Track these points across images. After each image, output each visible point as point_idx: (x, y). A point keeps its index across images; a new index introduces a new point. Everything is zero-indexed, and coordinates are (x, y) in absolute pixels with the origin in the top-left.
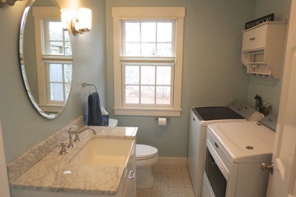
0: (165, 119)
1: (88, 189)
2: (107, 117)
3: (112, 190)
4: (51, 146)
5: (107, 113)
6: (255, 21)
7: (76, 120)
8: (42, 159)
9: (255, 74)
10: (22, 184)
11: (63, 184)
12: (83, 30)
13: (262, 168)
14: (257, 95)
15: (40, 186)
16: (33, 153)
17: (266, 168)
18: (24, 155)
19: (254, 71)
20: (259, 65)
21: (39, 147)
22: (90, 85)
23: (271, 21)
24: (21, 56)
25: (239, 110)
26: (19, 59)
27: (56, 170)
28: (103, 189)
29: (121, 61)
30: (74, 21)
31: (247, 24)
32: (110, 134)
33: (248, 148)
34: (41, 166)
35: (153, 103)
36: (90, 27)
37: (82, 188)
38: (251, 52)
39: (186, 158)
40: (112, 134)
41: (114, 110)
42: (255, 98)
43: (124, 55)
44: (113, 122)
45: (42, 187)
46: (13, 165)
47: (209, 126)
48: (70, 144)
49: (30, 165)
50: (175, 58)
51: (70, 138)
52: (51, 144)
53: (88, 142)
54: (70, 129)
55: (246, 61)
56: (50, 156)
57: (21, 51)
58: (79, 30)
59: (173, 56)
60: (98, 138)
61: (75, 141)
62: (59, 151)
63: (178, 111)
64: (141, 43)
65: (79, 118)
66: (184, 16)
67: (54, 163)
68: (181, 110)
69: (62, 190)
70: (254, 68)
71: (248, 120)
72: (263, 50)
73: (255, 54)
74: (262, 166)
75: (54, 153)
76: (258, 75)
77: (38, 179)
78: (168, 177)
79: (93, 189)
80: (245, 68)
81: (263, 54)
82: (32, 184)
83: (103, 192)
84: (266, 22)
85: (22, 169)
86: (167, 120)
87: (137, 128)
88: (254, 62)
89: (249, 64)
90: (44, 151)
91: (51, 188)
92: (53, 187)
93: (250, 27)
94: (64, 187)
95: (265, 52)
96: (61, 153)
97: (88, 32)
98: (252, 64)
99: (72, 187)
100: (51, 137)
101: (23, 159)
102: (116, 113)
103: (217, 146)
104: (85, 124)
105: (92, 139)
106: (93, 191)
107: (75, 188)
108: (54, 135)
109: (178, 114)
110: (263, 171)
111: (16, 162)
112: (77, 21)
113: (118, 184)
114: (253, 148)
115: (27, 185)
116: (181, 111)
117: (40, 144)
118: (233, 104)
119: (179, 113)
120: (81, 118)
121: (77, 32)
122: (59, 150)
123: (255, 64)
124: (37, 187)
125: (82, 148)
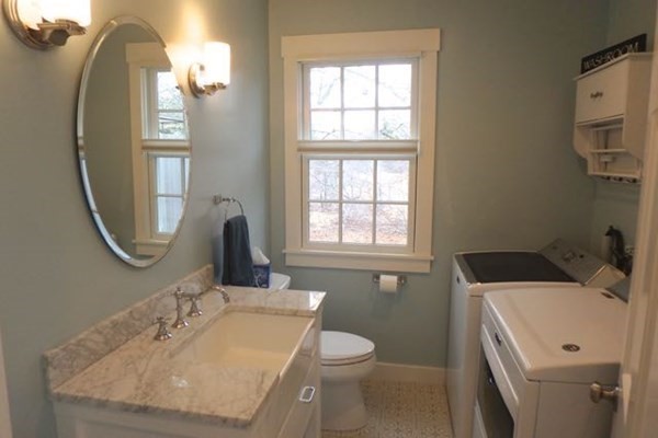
0: (394, 279)
1: (195, 410)
2: (266, 268)
3: (243, 417)
4: (137, 323)
5: (266, 261)
6: (603, 53)
7: (196, 274)
8: (119, 346)
9: (609, 178)
10: (72, 392)
11: (148, 398)
12: (213, 87)
13: (593, 394)
14: (611, 227)
15: (104, 398)
16: (100, 333)
17: (602, 395)
18: (81, 336)
19: (605, 170)
20: (615, 157)
21: (112, 322)
22: (228, 200)
23: (639, 51)
24: (81, 142)
25: (567, 260)
26: (77, 148)
27: (140, 371)
28: (224, 414)
29: (300, 150)
30: (196, 69)
31: (584, 60)
32: (263, 304)
33: (568, 348)
34: (114, 361)
35: (370, 241)
36: (226, 80)
37: (183, 408)
38: (597, 125)
39: (443, 369)
40: (268, 305)
41: (285, 254)
42: (608, 234)
43: (307, 138)
44: (279, 281)
45: (107, 401)
46: (57, 354)
47: (487, 295)
48: (177, 321)
49: (92, 357)
50: (416, 141)
51: (179, 308)
52: (139, 320)
53: (215, 320)
54: (179, 289)
55: (585, 146)
56: (135, 343)
57: (80, 133)
58: (206, 86)
59: (414, 138)
60: (240, 311)
61: (190, 314)
62: (154, 334)
63: (425, 261)
64: (342, 110)
65: (205, 268)
66: (438, 49)
67: (140, 357)
68: (432, 258)
69: (144, 410)
70: (606, 163)
71: (583, 285)
72: (620, 121)
73: (606, 131)
74: (592, 391)
75: (143, 337)
76: (615, 179)
77: (104, 385)
78: (399, 409)
79: (204, 412)
80: (583, 162)
81: (621, 129)
82: (90, 395)
83: (225, 420)
84: (626, 55)
85: (75, 363)
86: (400, 279)
87: (324, 294)
88: (606, 148)
89: (593, 154)
90: (125, 332)
91: (124, 404)
92: (128, 402)
93: (593, 68)
94: (149, 404)
95: (624, 125)
96: (157, 338)
97: (223, 91)
98: (599, 154)
99: (164, 405)
100: (139, 304)
101: (79, 344)
102: (289, 261)
103: (499, 342)
104: (216, 283)
105: (226, 312)
106: (205, 416)
107: (170, 408)
108: (147, 300)
109: (426, 268)
110: (594, 401)
111: (64, 349)
112: (202, 68)
113: (257, 407)
114: (578, 349)
115: (81, 394)
116: (431, 262)
117: (115, 317)
118: (555, 248)
119: (428, 265)
120: (208, 269)
121: (201, 91)
122: (153, 330)
123: (606, 153)
124: (99, 400)
125: (203, 330)
